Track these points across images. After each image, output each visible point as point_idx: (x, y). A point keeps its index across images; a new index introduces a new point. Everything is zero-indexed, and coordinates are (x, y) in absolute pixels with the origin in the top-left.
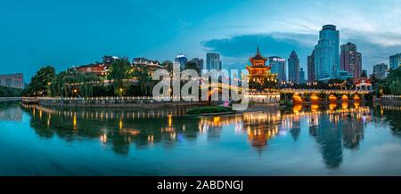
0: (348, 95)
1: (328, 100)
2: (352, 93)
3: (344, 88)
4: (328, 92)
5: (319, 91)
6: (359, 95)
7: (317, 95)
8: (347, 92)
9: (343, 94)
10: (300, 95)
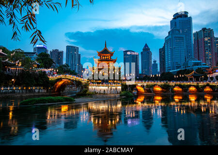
0: (197, 87)
1: (173, 91)
2: (201, 84)
3: (191, 79)
4: (172, 83)
5: (162, 83)
6: (211, 87)
7: (160, 86)
8: (195, 84)
9: (190, 86)
10: (143, 86)
